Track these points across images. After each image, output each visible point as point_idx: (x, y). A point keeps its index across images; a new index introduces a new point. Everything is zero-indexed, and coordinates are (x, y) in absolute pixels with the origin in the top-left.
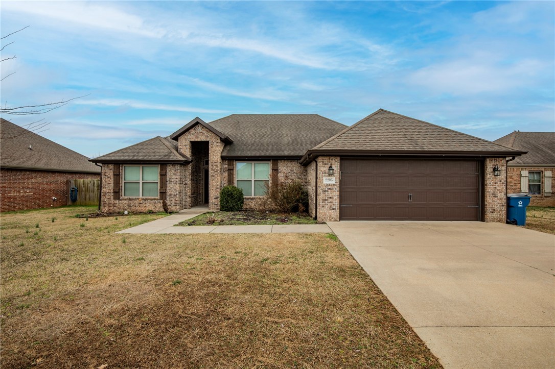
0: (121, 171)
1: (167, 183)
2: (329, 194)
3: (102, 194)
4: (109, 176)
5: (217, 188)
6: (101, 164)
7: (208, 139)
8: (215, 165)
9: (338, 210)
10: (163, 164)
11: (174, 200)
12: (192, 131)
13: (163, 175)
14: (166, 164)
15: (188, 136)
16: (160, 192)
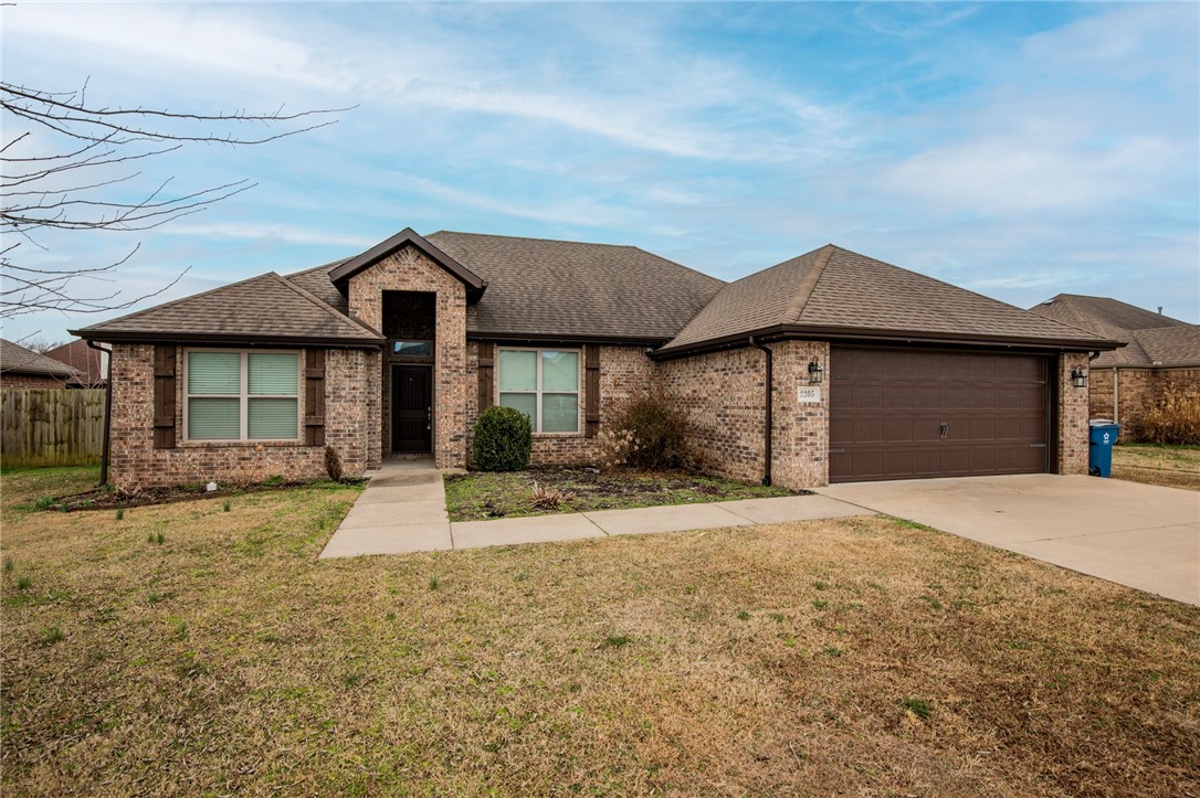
0: (178, 364)
1: (328, 402)
2: (810, 425)
3: (114, 434)
4: (137, 380)
5: (458, 414)
6: (109, 346)
7: (433, 288)
8: (451, 356)
9: (827, 462)
10: (315, 349)
11: (346, 448)
12: (389, 264)
13: (314, 381)
14: (323, 349)
15: (377, 275)
16: (307, 426)
